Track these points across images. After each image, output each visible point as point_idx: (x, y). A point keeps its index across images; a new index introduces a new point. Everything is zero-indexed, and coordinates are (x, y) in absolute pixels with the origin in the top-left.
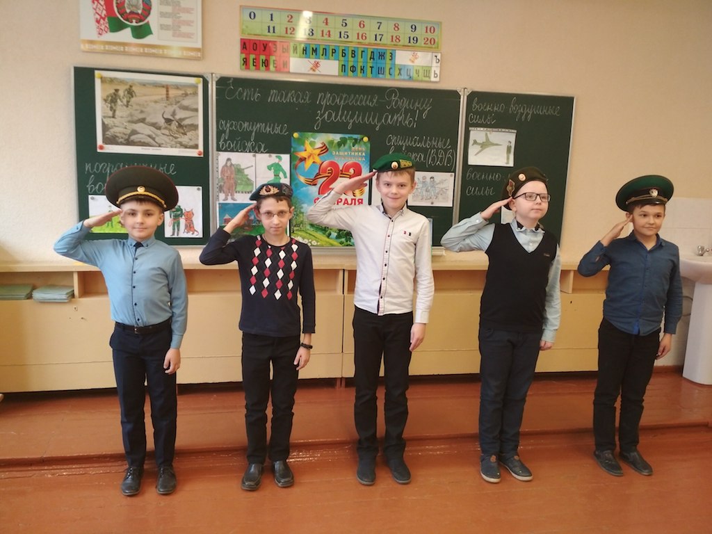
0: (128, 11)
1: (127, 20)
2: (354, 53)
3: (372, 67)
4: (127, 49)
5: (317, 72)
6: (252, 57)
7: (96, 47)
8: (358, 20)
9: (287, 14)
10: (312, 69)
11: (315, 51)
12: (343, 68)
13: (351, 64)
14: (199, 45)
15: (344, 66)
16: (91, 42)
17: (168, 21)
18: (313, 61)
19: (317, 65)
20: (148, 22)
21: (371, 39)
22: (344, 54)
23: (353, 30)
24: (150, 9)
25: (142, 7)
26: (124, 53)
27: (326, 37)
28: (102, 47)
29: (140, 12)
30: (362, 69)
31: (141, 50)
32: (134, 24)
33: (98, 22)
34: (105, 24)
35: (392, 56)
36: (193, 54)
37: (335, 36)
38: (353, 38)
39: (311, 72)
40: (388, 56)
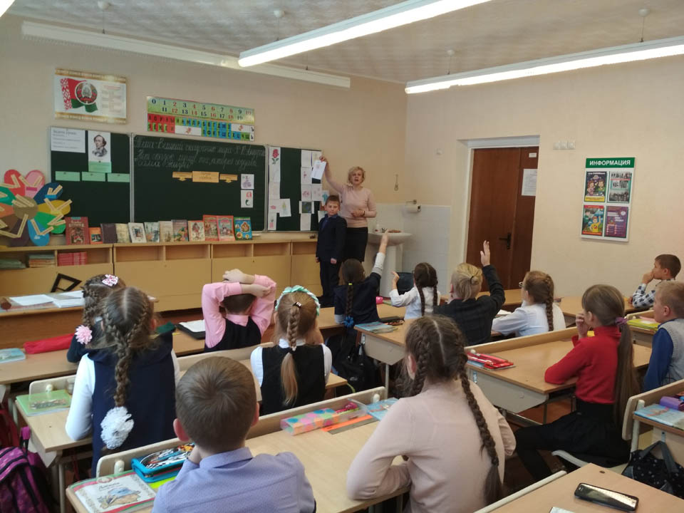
0: (83, 96)
1: (83, 101)
2: (209, 124)
3: (219, 132)
4: (83, 118)
5: (190, 134)
6: (154, 124)
7: (64, 116)
8: (211, 106)
9: (173, 101)
10: (187, 131)
11: (189, 122)
12: (204, 132)
13: (208, 130)
14: (125, 117)
15: (204, 131)
16: (62, 113)
17: (107, 103)
18: (188, 127)
19: (190, 130)
20: (95, 103)
21: (218, 116)
22: (204, 125)
23: (209, 111)
24: (96, 95)
25: (91, 94)
26: (81, 120)
27: (194, 115)
28: (68, 117)
29: (90, 97)
30: (214, 133)
31: (91, 119)
32: (87, 104)
33: (65, 102)
34: (70, 103)
35: (229, 126)
36: (121, 122)
37: (199, 114)
38: (209, 116)
39: (187, 133)
40: (227, 127)
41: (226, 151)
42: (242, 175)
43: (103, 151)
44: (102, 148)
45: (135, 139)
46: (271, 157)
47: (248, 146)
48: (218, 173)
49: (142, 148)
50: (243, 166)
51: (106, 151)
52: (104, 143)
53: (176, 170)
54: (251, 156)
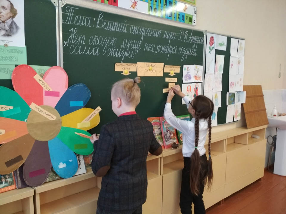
5: (135, 10)
10: (132, 6)
13: (155, 6)
15: (151, 7)
30: (161, 12)
39: (132, 9)
40: (173, 5)
41: (170, 36)
42: (185, 66)
43: (11, 27)
44: (9, 22)
45: (63, 9)
46: (208, 45)
47: (190, 31)
48: (163, 64)
49: (74, 26)
50: (185, 55)
51: (17, 27)
52: (13, 12)
53: (119, 60)
54: (193, 44)
